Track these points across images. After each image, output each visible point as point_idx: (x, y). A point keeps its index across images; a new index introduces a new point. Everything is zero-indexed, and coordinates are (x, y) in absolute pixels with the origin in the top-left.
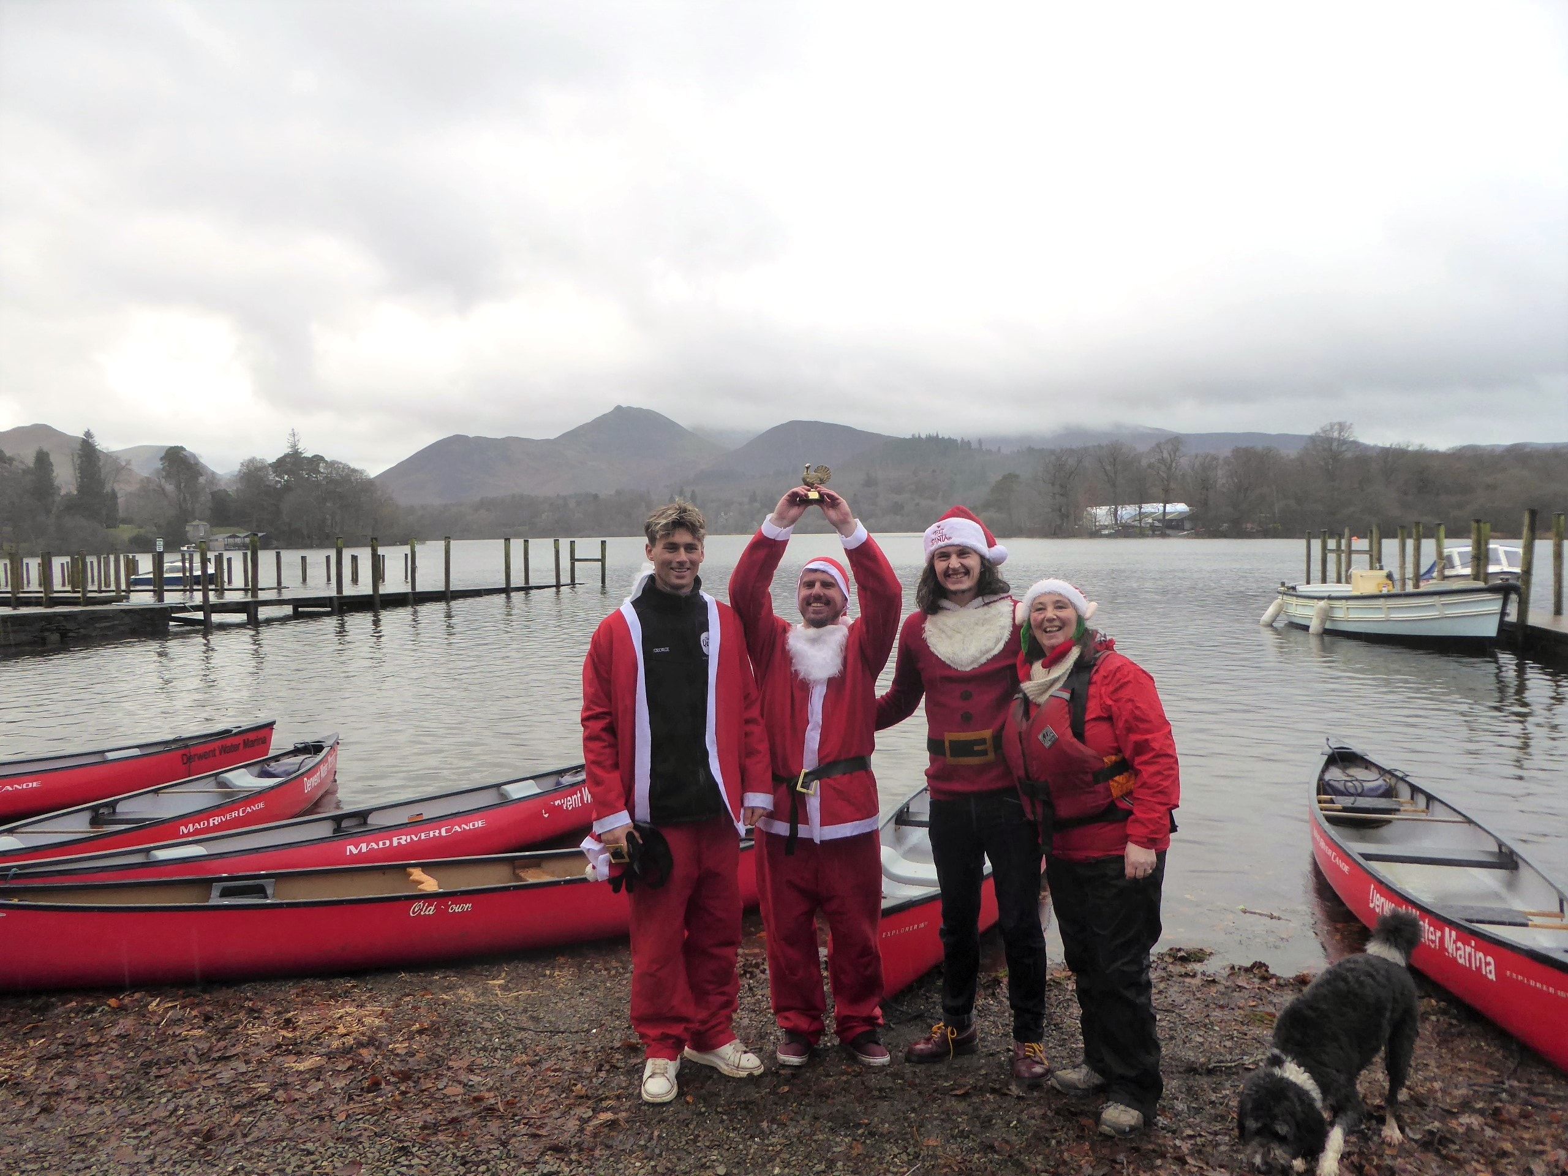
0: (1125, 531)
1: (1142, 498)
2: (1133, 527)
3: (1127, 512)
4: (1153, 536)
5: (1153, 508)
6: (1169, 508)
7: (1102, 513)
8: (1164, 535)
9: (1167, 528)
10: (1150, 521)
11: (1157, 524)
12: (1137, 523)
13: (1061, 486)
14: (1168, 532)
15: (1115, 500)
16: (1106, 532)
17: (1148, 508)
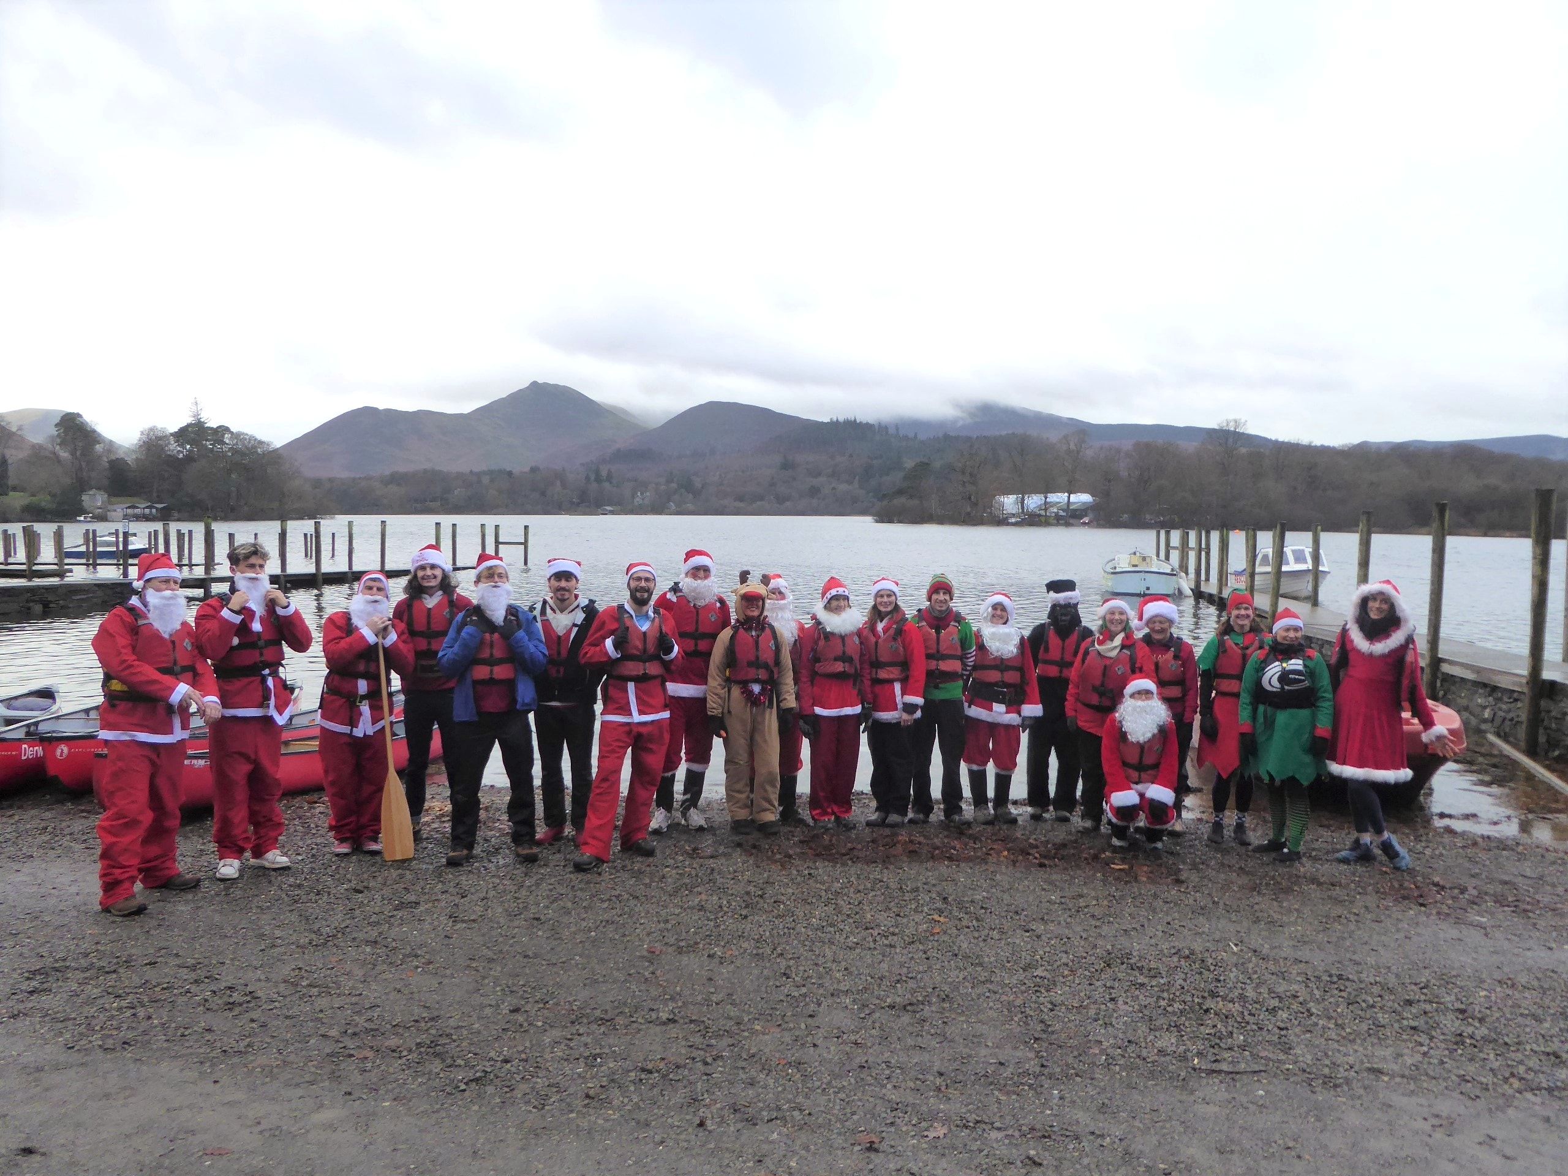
0: (1032, 520)
1: (1047, 490)
2: (1039, 515)
3: (1034, 501)
4: (1058, 524)
5: (1058, 498)
6: (1074, 498)
7: (1009, 502)
8: (1068, 524)
9: (1070, 517)
10: (1055, 510)
11: (1061, 513)
12: (1043, 513)
13: (971, 475)
14: (1071, 521)
15: (1023, 490)
16: (1013, 520)
17: (1053, 498)
